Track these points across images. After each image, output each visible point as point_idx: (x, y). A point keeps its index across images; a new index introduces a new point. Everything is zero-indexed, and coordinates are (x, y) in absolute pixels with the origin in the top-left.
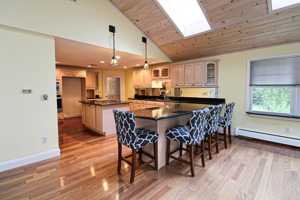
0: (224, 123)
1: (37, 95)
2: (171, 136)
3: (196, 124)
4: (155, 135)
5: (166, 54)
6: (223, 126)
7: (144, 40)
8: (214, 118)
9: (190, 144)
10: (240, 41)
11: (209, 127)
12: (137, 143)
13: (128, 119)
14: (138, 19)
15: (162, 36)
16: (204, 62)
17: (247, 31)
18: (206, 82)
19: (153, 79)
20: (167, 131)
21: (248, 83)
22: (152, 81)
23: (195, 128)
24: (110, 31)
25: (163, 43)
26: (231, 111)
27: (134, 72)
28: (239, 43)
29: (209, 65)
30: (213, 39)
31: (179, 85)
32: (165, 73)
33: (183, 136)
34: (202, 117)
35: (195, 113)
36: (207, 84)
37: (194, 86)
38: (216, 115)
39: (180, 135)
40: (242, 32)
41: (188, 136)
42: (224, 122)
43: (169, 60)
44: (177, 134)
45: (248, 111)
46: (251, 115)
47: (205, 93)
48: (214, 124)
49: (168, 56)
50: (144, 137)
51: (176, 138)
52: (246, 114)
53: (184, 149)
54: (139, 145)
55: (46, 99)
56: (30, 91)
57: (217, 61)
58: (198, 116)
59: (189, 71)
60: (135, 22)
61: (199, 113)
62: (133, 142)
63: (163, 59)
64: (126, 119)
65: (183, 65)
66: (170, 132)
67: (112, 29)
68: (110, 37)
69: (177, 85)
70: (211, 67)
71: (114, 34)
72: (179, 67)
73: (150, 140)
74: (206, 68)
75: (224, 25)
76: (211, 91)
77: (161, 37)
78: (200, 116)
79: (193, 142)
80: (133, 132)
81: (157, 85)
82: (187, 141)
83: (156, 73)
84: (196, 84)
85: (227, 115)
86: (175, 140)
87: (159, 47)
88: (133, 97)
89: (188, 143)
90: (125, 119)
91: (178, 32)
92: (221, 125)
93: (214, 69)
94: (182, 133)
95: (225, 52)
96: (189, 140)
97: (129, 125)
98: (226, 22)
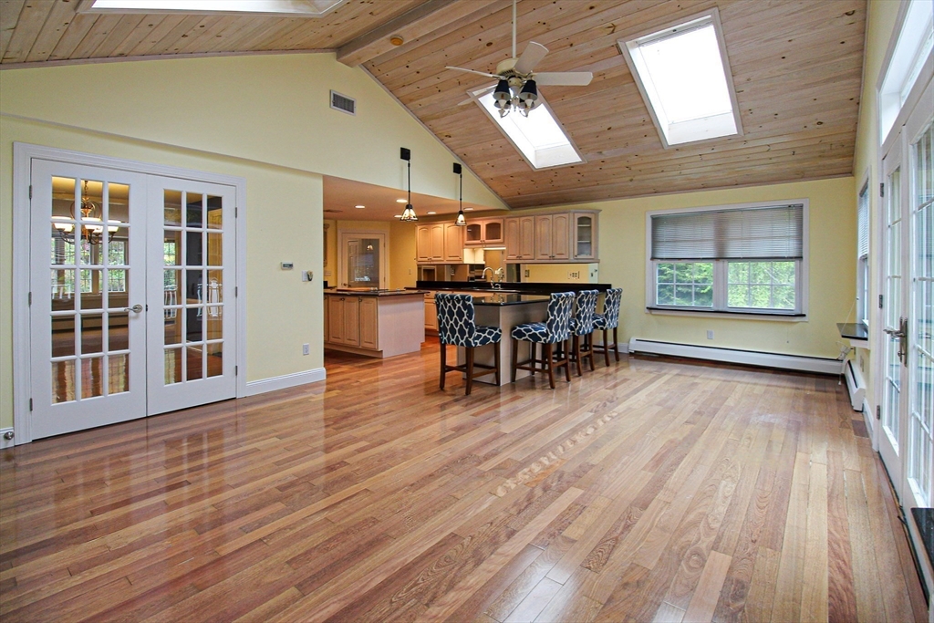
0: (604, 324)
1: (299, 272)
2: (520, 334)
3: (555, 313)
4: (497, 331)
5: (496, 193)
6: (602, 329)
7: (457, 169)
8: (584, 310)
9: (547, 341)
10: (631, 180)
11: (576, 325)
12: (475, 339)
13: (464, 305)
14: (450, 134)
15: (491, 163)
16: (571, 215)
17: (639, 168)
18: (576, 253)
19: (467, 245)
20: (514, 328)
21: (650, 256)
22: (463, 248)
23: (555, 319)
24: (402, 158)
25: (492, 174)
26: (614, 302)
27: (419, 227)
28: (630, 184)
29: (581, 220)
30: (585, 175)
31: (524, 257)
32: (494, 231)
33: (537, 332)
34: (564, 302)
35: (555, 297)
36: (579, 257)
37: (552, 260)
38: (587, 305)
39: (533, 331)
40: (633, 168)
41: (545, 331)
42: (604, 320)
43: (501, 205)
44: (529, 331)
45: (649, 306)
46: (654, 312)
47: (574, 275)
48: (584, 320)
49: (501, 197)
50: (484, 332)
51: (527, 337)
52: (647, 311)
53: (538, 361)
54: (478, 341)
55: (310, 280)
56: (291, 266)
57: (597, 212)
58: (558, 301)
59: (544, 228)
60: (443, 137)
61: (560, 296)
62: (470, 336)
63: (492, 202)
64: (460, 305)
65: (532, 218)
66: (518, 328)
67: (405, 154)
68: (402, 169)
69: (519, 258)
70: (586, 224)
71: (409, 165)
72: (524, 221)
73: (491, 337)
74: (576, 225)
75: (603, 158)
76: (593, 271)
77: (491, 165)
78: (561, 302)
79: (553, 337)
80: (471, 321)
81: (472, 257)
82: (543, 339)
83: (474, 232)
84: (557, 257)
85: (608, 309)
86: (527, 340)
87: (485, 181)
88: (415, 286)
89: (545, 340)
90: (458, 305)
91: (523, 159)
92: (600, 327)
93: (590, 227)
94: (536, 329)
95: (610, 197)
96: (547, 335)
97: (465, 312)
98: (604, 152)
